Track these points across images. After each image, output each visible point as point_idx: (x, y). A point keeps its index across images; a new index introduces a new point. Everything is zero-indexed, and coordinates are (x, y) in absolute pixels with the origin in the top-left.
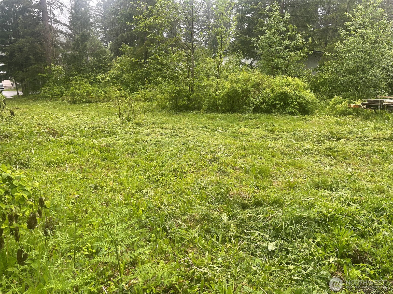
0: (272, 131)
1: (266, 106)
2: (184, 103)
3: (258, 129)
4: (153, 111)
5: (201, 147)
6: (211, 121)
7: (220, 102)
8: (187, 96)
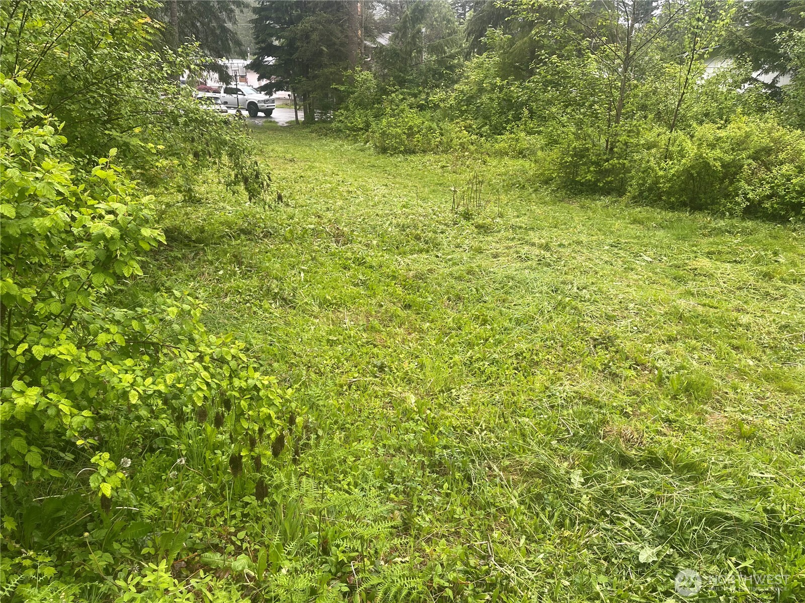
0: (768, 276)
1: (775, 206)
2: (589, 177)
3: (739, 266)
4: (524, 186)
5: (588, 303)
6: (636, 230)
7: (668, 185)
8: (597, 164)
